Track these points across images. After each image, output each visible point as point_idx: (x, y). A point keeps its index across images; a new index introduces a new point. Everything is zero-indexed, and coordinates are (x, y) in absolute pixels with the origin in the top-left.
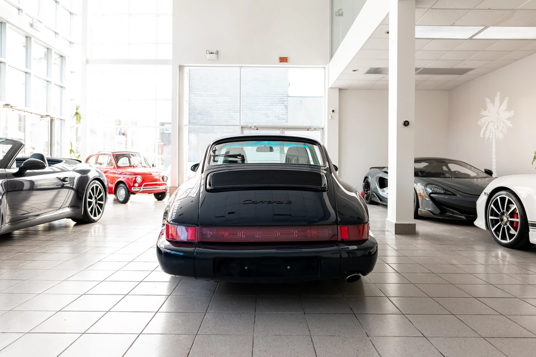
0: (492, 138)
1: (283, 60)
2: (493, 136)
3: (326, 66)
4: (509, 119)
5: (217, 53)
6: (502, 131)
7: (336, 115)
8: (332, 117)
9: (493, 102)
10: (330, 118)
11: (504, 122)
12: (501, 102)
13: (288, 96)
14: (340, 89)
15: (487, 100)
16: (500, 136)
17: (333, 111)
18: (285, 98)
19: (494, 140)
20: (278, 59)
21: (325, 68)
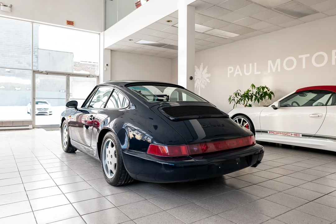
0: (198, 88)
1: (70, 23)
2: (199, 86)
3: (102, 34)
4: (208, 78)
5: (11, 6)
6: (204, 84)
7: (109, 68)
8: (106, 69)
9: (199, 68)
10: (105, 69)
11: (205, 79)
12: (204, 69)
13: (38, 49)
14: (111, 50)
15: (196, 67)
16: (203, 86)
17: (107, 65)
18: (36, 49)
19: (199, 89)
20: (66, 22)
21: (99, 34)
